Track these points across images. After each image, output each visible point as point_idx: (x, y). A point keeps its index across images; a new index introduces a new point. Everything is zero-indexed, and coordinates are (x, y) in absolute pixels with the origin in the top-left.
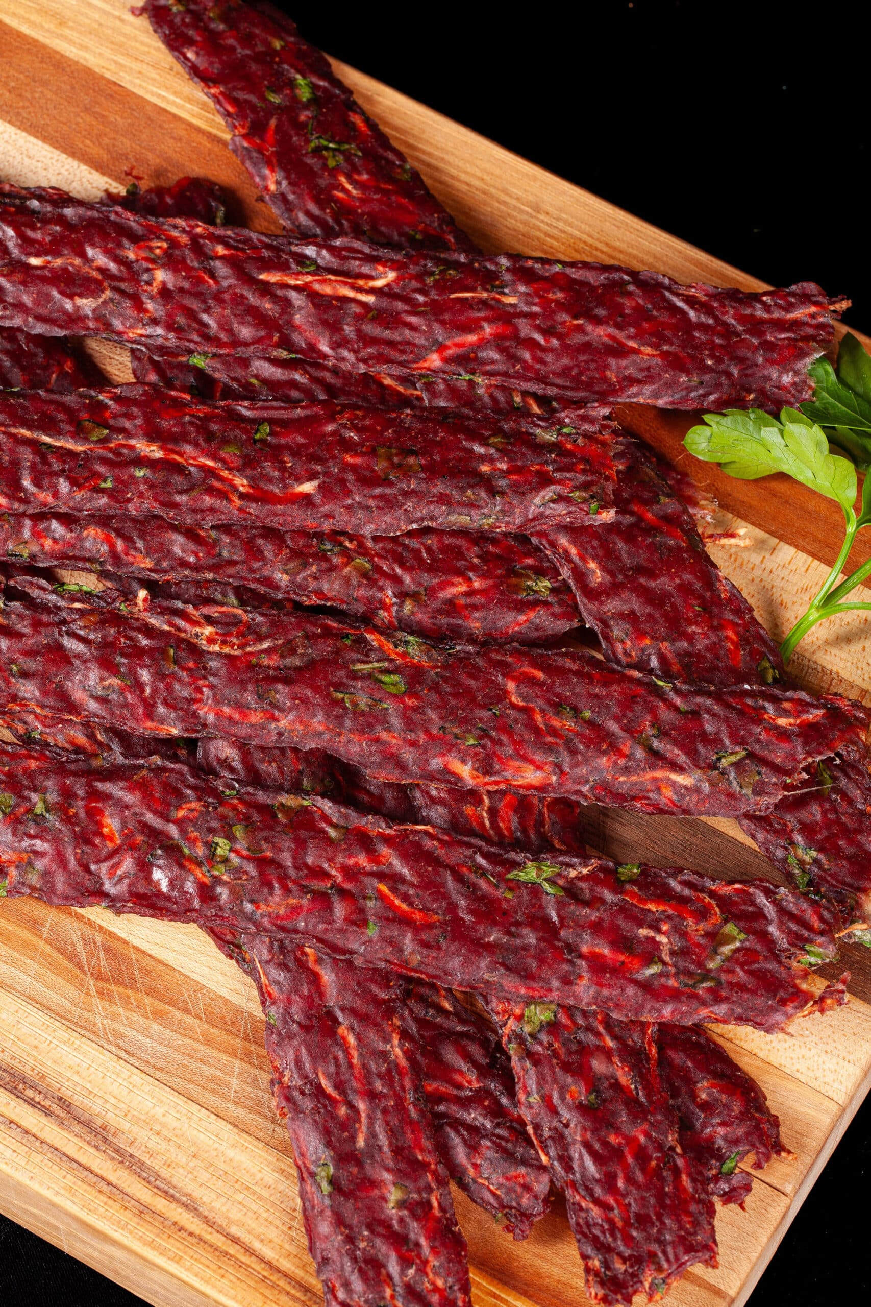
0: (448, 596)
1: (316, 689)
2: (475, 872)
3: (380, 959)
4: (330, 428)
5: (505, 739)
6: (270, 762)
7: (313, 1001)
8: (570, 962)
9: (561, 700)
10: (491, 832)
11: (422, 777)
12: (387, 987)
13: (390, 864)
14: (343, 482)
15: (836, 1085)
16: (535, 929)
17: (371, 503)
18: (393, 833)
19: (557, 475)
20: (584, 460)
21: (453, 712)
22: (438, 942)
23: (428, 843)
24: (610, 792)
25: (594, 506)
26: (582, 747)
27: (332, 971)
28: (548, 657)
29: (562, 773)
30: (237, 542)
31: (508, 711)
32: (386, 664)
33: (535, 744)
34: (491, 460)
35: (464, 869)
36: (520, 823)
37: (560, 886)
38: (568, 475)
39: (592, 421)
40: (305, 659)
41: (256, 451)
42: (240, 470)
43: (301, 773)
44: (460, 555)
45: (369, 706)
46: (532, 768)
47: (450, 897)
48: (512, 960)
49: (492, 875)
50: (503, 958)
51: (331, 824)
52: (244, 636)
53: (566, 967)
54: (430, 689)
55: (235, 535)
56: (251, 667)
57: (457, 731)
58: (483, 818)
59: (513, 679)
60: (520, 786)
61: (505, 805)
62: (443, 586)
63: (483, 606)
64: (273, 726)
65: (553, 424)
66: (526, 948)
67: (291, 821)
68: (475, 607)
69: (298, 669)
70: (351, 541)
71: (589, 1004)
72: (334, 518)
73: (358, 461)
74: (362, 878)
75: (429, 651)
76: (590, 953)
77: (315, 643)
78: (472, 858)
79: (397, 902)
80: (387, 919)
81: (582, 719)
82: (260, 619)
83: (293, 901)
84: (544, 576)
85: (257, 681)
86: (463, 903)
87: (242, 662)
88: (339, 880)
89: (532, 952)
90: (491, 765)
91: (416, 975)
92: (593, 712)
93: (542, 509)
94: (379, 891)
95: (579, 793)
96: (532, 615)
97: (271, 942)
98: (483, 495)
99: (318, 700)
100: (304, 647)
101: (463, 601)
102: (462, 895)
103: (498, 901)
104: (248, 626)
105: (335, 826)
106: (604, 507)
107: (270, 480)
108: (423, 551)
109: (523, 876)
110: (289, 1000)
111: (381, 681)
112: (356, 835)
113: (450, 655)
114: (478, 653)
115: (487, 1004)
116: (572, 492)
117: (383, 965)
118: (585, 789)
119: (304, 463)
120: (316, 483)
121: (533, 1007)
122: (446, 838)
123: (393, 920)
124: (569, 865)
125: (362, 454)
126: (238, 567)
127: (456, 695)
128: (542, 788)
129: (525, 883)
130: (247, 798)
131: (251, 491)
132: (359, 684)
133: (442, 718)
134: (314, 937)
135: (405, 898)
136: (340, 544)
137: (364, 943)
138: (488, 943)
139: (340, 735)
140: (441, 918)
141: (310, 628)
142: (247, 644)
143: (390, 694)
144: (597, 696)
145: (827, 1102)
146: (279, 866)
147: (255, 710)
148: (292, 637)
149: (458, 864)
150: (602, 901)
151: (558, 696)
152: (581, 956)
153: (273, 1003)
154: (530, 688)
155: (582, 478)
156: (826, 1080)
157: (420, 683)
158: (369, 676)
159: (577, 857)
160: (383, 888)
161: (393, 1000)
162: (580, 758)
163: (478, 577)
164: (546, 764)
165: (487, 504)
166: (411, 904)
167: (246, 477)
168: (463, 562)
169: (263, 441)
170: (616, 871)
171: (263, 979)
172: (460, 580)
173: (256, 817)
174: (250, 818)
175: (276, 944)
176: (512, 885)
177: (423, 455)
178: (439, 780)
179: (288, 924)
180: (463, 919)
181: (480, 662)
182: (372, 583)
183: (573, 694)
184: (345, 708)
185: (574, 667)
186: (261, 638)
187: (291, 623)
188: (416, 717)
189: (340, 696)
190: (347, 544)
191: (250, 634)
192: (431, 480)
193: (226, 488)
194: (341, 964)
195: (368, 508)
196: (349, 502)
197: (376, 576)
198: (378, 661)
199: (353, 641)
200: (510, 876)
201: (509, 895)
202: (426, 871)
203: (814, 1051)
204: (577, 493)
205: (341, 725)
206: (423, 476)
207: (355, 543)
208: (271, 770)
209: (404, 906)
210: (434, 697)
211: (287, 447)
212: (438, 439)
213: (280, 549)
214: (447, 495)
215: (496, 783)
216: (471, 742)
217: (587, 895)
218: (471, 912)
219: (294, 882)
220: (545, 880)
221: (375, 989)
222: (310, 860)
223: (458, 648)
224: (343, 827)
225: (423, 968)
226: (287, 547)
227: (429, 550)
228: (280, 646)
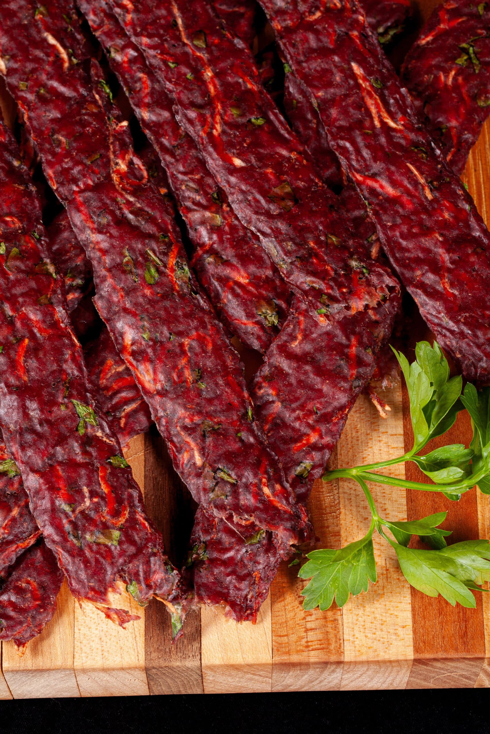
0: (230, 275)
2: (65, 383)
4: (284, 152)
5: (159, 352)
8: (44, 463)
15: (83, 655)
19: (330, 281)
21: (156, 316)
30: (186, 150)
31: (176, 344)
32: (162, 265)
33: (167, 370)
35: (63, 376)
37: (86, 432)
42: (225, 123)
45: (131, 272)
46: (152, 376)
52: (131, 186)
54: (162, 296)
57: (147, 325)
58: (111, 371)
59: (198, 335)
60: (138, 378)
62: (234, 268)
68: (234, 293)
69: (128, 224)
70: (227, 206)
77: (149, 223)
78: (74, 376)
80: (9, 354)
81: (199, 385)
90: (139, 355)
92: (206, 388)
94: (23, 341)
95: (156, 411)
96: (250, 325)
100: (144, 219)
103: (56, 404)
109: (79, 408)
111: (149, 269)
112: (49, 310)
113: (191, 295)
118: (161, 413)
120: (243, 164)
122: (76, 356)
123: (10, 358)
124: (102, 429)
127: (167, 312)
129: (76, 412)
131: (216, 137)
132: (140, 259)
133: (148, 312)
135: (27, 357)
136: (222, 202)
138: (28, 414)
140: (27, 381)
141: (158, 215)
142: (126, 190)
143: (145, 278)
144: (217, 384)
145: (70, 656)
148: (146, 209)
149: (65, 371)
150: (91, 458)
151: (204, 364)
154: (198, 347)
156: (84, 648)
157: (162, 289)
158: (149, 261)
159: (111, 430)
160: (26, 342)
162: (174, 397)
164: (160, 382)
166: (25, 361)
167: (223, 129)
169: (253, 125)
172: (244, 275)
176: (70, 405)
181: (197, 312)
182: (211, 232)
185: (228, 363)
187: (154, 204)
190: (224, 205)
191: (134, 188)
193: (210, 123)
197: (216, 231)
198: (161, 260)
199: (165, 241)
200: (75, 401)
201: (63, 408)
203: (97, 632)
207: (227, 209)
209: (22, 359)
213: (197, 174)
215: (132, 364)
216: (145, 336)
220: (85, 421)
223: (198, 297)
228: (136, 207)
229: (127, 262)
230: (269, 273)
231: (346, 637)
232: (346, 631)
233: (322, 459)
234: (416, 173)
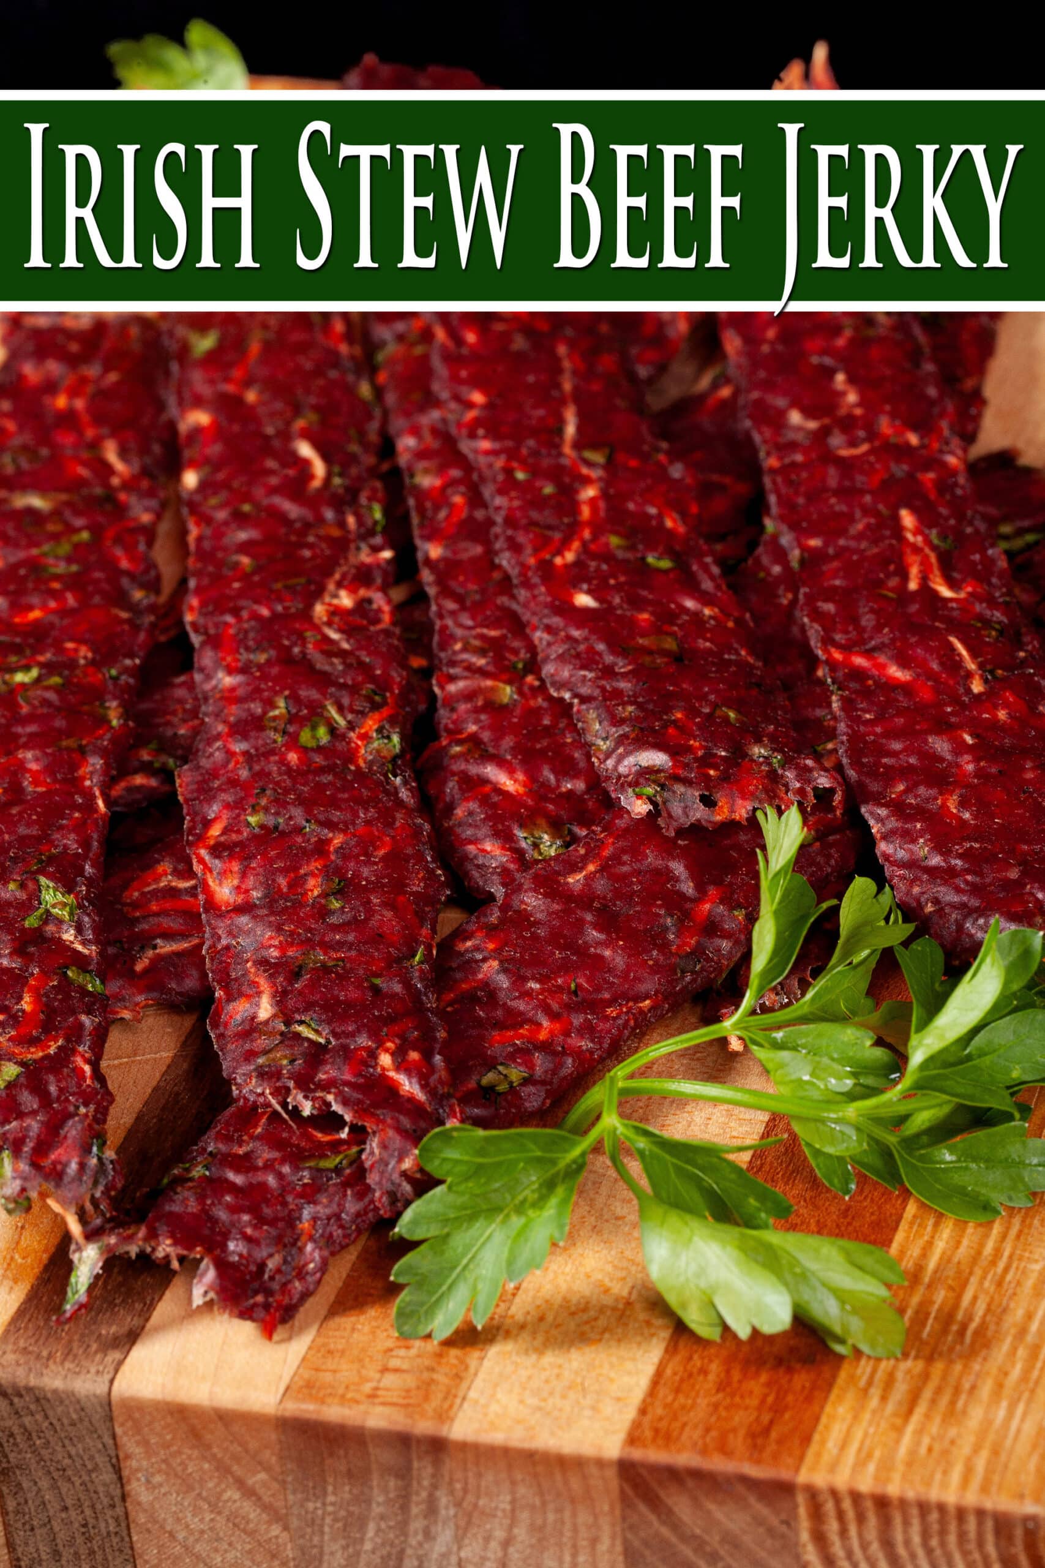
229: (275, 718)
230: (580, 785)
231: (472, 1394)
232: (479, 1383)
233: (554, 1071)
234: (964, 652)
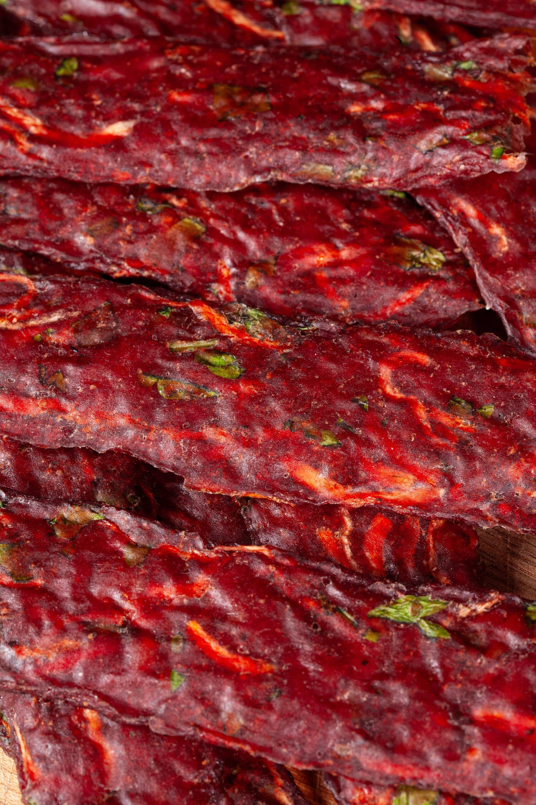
0: (307, 267)
1: (118, 371)
2: (326, 607)
3: (187, 724)
4: (155, 64)
5: (374, 438)
6: (54, 470)
7: (90, 783)
8: (457, 729)
9: (453, 391)
10: (354, 563)
11: (259, 488)
12: (197, 766)
13: (207, 595)
14: (166, 124)
16: (408, 684)
17: (203, 148)
18: (213, 555)
19: (450, 115)
20: (486, 97)
21: (304, 402)
22: (269, 701)
23: (261, 568)
24: (520, 512)
25: (497, 149)
26: (480, 450)
27: (120, 741)
28: (439, 340)
29: (453, 484)
30: (28, 196)
31: (380, 404)
32: (216, 343)
33: (416, 445)
34: (362, 98)
35: (311, 604)
36: (393, 552)
37: (445, 628)
38: (464, 114)
39: (499, 55)
40: (108, 334)
41: (57, 88)
42: (34, 108)
43: (94, 484)
44: (324, 218)
45: (190, 394)
46: (411, 477)
47: (288, 640)
48: (375, 725)
49: (350, 611)
50: (362, 723)
51: (128, 542)
52: (27, 308)
53: (450, 736)
54: (275, 373)
55: (26, 189)
56: (33, 344)
57: (309, 426)
58: (342, 544)
59: (389, 363)
60: (396, 502)
61: (375, 530)
62: (298, 254)
63: (352, 280)
64: (59, 419)
65: (448, 59)
66: (394, 709)
67: (73, 539)
68: (342, 281)
69: (97, 348)
70: (179, 198)
71: (483, 789)
72: (151, 166)
73: (188, 98)
74: (167, 613)
75: (275, 327)
76: (486, 717)
77: (121, 315)
78: (322, 589)
79: (214, 645)
80: (199, 668)
81: (482, 415)
82: (50, 287)
83: (69, 643)
84: (436, 246)
85: (40, 361)
86: (307, 648)
87: (21, 338)
88: (135, 617)
89: (403, 714)
90: (355, 474)
91: (236, 746)
92: (497, 407)
93: (428, 158)
94: (189, 631)
95: (477, 512)
96: (418, 292)
97: (38, 703)
98: (351, 139)
99: (119, 384)
100: (107, 320)
101: (325, 274)
102: (306, 636)
103: (357, 645)
104: (35, 296)
105: (133, 546)
106: (512, 150)
107: (71, 120)
108: (274, 211)
109: (392, 613)
110: (57, 782)
111: (208, 363)
112: (161, 557)
113: (303, 333)
114: (342, 332)
115: (339, 791)
116: (468, 133)
117: (189, 731)
118: (485, 507)
119: (117, 100)
120: (131, 124)
121: (403, 795)
122: (286, 562)
123: (207, 669)
124: (458, 600)
125: (195, 91)
126: (26, 227)
127: (309, 382)
128: (423, 506)
129: (396, 624)
130: (15, 510)
131: (45, 132)
132: (178, 366)
133: (289, 410)
134: (95, 692)
135: (226, 640)
136: (165, 202)
137: (165, 701)
138: (341, 703)
139: (148, 430)
140: (275, 667)
141: (117, 298)
142: (31, 317)
143: (220, 379)
144: (502, 386)
146: (52, 597)
147: (35, 399)
148: (91, 309)
149: (301, 597)
150: (505, 647)
151: (450, 386)
152: (473, 722)
153: (35, 787)
154: (413, 375)
155: (481, 117)
157: (262, 367)
158: (192, 356)
159: (471, 590)
160: (196, 627)
161: (206, 786)
162: (478, 465)
163: (347, 244)
164: (431, 472)
165: (355, 151)
166: (233, 648)
167: (41, 116)
168: (327, 227)
169: (67, 78)
170: (525, 609)
171: (25, 755)
172: (323, 248)
173: (25, 534)
174: (18, 535)
175: (44, 705)
176: (378, 624)
177: (274, 93)
178: (283, 492)
179: (59, 674)
180: (306, 670)
181: (343, 341)
182: (206, 249)
183: (471, 384)
184: (157, 396)
185: (473, 352)
186: (49, 309)
187: (92, 292)
188: (253, 408)
189: (152, 380)
190: (175, 201)
191: (36, 305)
192: (283, 121)
193: (13, 128)
194: (132, 733)
195: (196, 154)
196: (172, 146)
197: (211, 241)
198: (206, 338)
199: (173, 314)
200: (375, 612)
201: (372, 638)
202: (257, 604)
204: (476, 135)
205: (150, 418)
206: (271, 115)
207: (185, 200)
208: (54, 479)
209: (224, 652)
210: (278, 384)
211: (97, 85)
212: (296, 75)
213: (85, 207)
214: (302, 139)
215: (362, 496)
216: (328, 441)
217: (483, 639)
218: (317, 659)
219: (72, 618)
220: (424, 618)
221: (180, 769)
222: (95, 590)
223: (315, 325)
224: (144, 547)
225: (247, 735)
226: (95, 203)
227: (283, 211)
228: (76, 319)
